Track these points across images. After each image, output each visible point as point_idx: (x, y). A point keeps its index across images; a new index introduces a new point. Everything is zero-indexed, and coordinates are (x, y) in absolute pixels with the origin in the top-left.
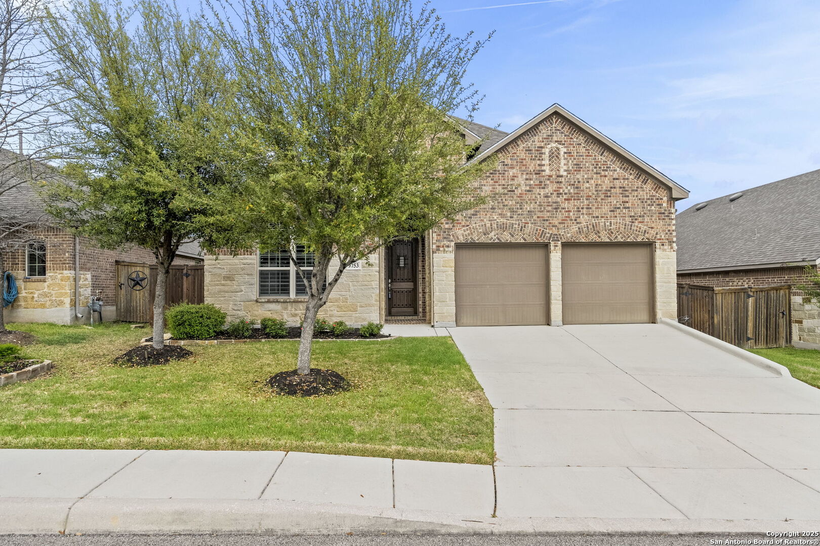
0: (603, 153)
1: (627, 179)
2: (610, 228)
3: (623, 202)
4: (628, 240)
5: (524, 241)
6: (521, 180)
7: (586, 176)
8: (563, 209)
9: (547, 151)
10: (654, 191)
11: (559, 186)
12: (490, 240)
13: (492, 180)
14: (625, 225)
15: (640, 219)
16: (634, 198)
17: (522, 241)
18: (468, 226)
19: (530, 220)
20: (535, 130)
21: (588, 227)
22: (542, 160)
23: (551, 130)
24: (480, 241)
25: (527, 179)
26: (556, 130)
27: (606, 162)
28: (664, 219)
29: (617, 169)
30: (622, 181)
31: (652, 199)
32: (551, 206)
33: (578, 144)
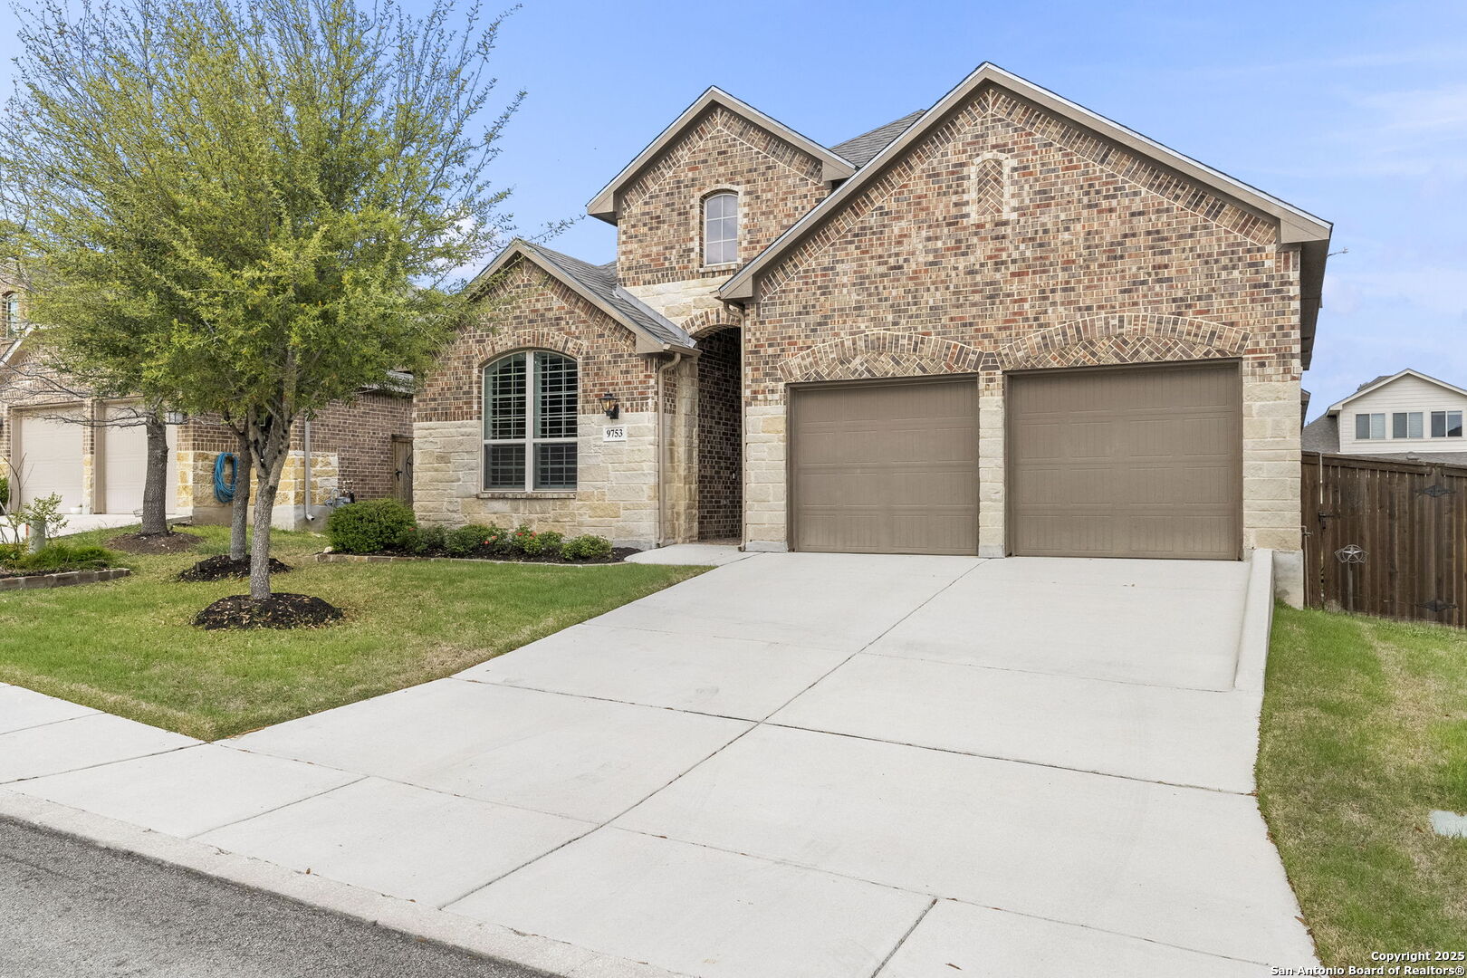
0: (1106, 156)
1: (1168, 210)
2: (1118, 331)
3: (1154, 267)
4: (1169, 358)
5: (921, 374)
6: (916, 242)
7: (1063, 216)
8: (1008, 295)
9: (972, 171)
10: (1240, 231)
11: (999, 246)
12: (853, 373)
13: (857, 248)
14: (1159, 323)
15: (1200, 305)
16: (1184, 256)
17: (919, 373)
18: (809, 347)
19: (934, 327)
20: (948, 128)
21: (1064, 334)
22: (963, 192)
23: (982, 123)
24: (833, 377)
25: (929, 239)
26: (994, 121)
27: (1113, 176)
28: (1266, 300)
29: (1144, 192)
30: (1153, 217)
31: (1233, 252)
32: (981, 291)
33: (1045, 145)
